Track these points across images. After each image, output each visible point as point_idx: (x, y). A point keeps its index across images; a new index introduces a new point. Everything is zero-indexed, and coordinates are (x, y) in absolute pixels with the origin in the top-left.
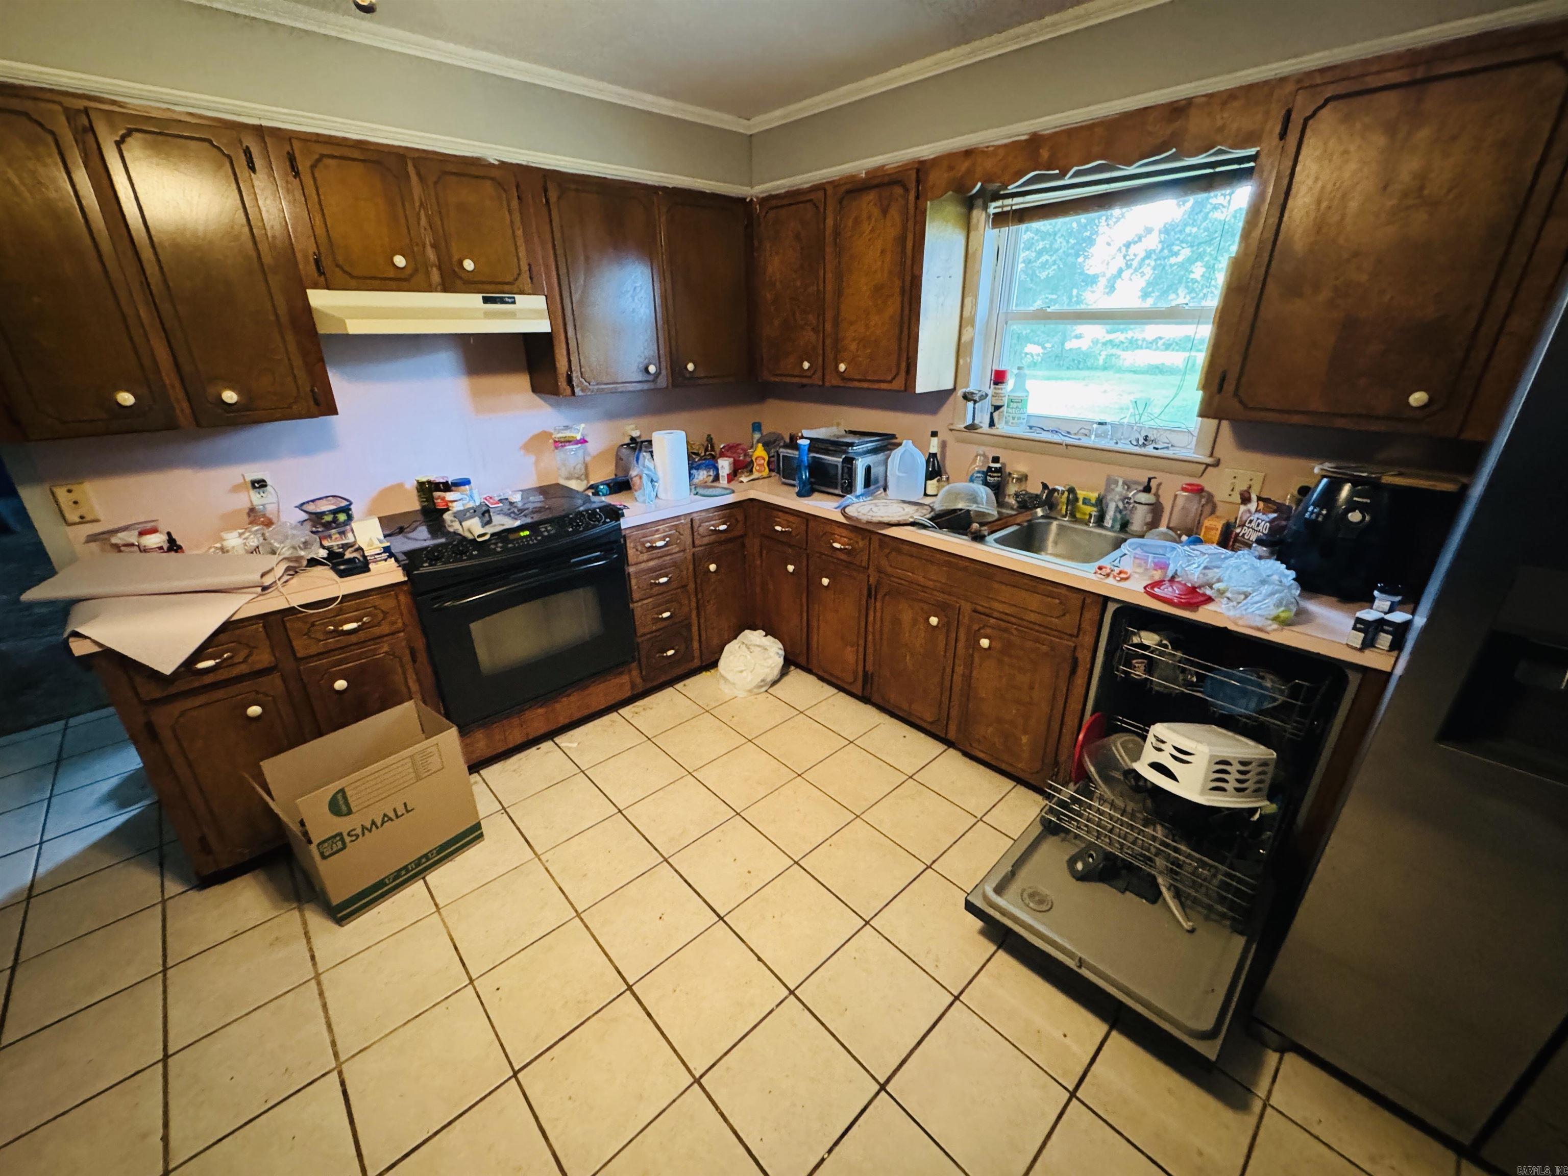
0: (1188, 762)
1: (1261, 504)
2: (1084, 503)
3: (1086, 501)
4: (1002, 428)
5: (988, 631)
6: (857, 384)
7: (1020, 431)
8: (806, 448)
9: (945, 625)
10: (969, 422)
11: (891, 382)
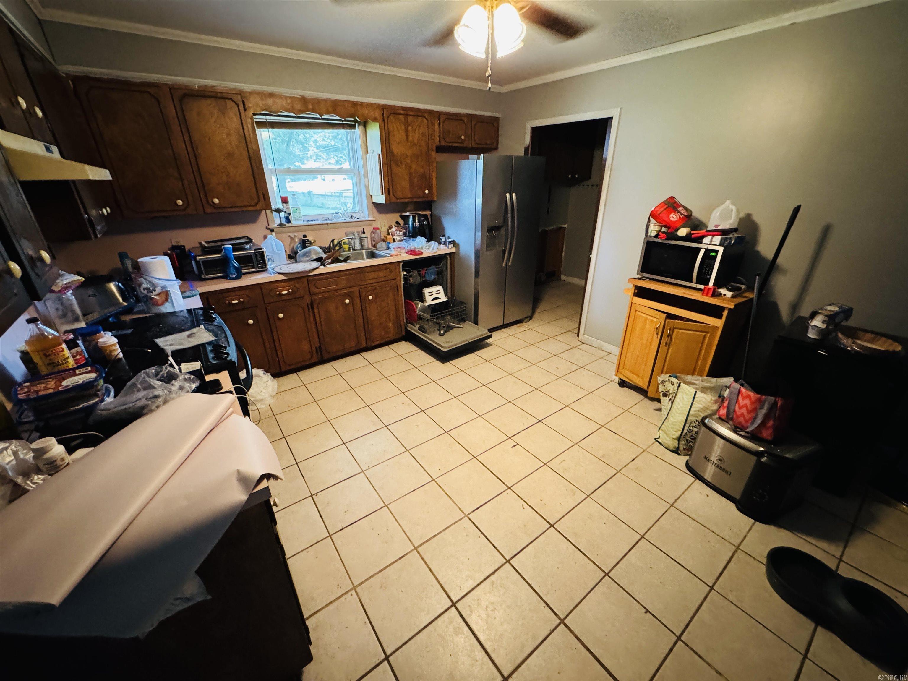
0: (439, 293)
1: (396, 228)
2: (344, 244)
3: (345, 243)
4: (294, 223)
5: (369, 293)
6: (229, 210)
7: (301, 223)
8: (231, 249)
9: (352, 301)
10: (279, 222)
11: (256, 205)
